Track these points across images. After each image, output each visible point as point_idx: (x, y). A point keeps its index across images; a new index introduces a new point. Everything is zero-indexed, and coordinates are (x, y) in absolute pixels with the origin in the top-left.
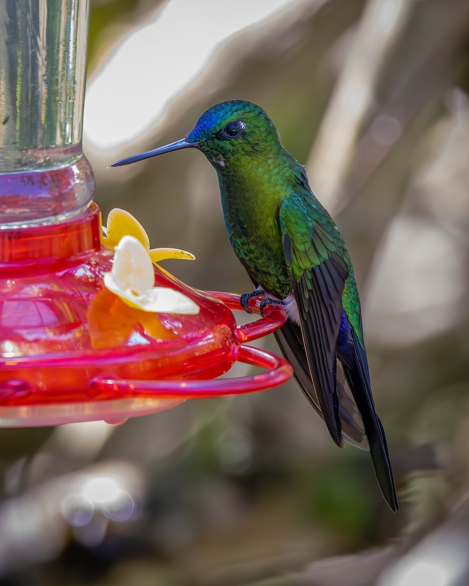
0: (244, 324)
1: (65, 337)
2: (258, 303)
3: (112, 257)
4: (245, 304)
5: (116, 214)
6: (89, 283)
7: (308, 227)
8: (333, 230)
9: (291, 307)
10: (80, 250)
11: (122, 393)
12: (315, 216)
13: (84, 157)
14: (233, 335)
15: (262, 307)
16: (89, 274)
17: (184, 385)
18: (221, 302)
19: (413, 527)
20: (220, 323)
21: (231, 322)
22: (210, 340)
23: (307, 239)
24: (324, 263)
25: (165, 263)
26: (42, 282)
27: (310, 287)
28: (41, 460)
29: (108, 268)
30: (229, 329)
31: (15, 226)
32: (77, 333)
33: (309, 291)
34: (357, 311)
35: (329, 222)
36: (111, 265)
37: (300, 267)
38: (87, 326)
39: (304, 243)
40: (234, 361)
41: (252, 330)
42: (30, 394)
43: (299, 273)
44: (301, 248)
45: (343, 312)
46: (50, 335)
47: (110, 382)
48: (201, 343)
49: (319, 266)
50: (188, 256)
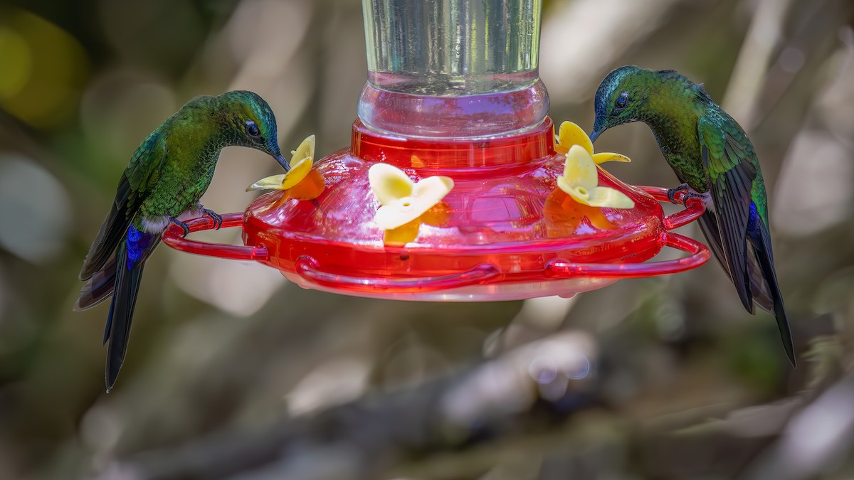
0: (670, 215)
1: (527, 229)
2: (683, 196)
3: (564, 161)
4: (672, 197)
5: (566, 126)
6: (545, 183)
7: (722, 139)
8: (743, 138)
9: (708, 202)
10: (538, 156)
11: (574, 274)
12: (727, 129)
13: (540, 80)
14: (662, 225)
15: (685, 200)
16: (546, 176)
17: (622, 267)
18: (652, 196)
19: (815, 382)
20: (652, 215)
21: (660, 213)
22: (643, 228)
23: (720, 149)
24: (735, 168)
25: (606, 165)
26: (506, 182)
27: (724, 187)
28: (513, 330)
29: (561, 172)
30: (658, 219)
31: (484, 138)
32: (536, 226)
33: (723, 190)
34: (764, 203)
35: (739, 132)
36: (563, 168)
37: (715, 172)
38: (544, 220)
39: (718, 152)
40: (663, 245)
41: (678, 219)
42: (498, 275)
43: (714, 176)
44: (716, 156)
45: (752, 203)
46: (514, 227)
47: (562, 265)
48: (636, 232)
49: (731, 171)
50: (624, 159)
